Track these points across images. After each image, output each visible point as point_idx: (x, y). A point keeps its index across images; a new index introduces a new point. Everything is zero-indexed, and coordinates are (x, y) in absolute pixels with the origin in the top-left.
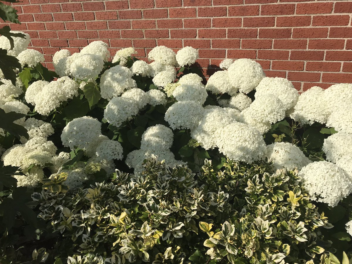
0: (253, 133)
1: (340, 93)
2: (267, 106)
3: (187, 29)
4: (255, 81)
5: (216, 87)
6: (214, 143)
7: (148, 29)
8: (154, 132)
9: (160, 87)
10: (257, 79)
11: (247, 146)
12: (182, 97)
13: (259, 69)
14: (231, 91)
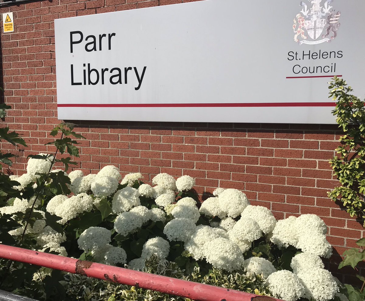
0: (232, 246)
1: (307, 222)
2: (246, 227)
3: (186, 161)
4: (240, 207)
5: (208, 210)
6: (203, 255)
7: (154, 159)
8: (154, 242)
9: (161, 206)
10: (242, 206)
11: (227, 256)
12: (178, 215)
13: (244, 198)
14: (221, 215)
